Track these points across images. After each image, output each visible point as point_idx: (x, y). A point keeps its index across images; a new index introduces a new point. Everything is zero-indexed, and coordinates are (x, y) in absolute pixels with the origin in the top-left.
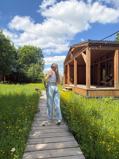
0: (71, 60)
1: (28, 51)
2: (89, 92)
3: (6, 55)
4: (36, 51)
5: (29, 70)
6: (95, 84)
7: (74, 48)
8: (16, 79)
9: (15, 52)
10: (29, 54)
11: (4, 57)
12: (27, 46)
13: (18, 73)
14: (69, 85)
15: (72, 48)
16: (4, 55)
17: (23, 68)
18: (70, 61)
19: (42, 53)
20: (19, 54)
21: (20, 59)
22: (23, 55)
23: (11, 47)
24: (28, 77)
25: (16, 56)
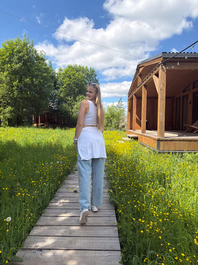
0: (138, 88)
1: (73, 76)
2: (161, 143)
3: (40, 82)
4: (87, 74)
5: (76, 105)
6: (182, 130)
7: (143, 68)
8: (56, 120)
9: (53, 77)
10: (75, 80)
11: (36, 85)
12: (71, 67)
13: (58, 111)
14: (134, 132)
15: (140, 68)
16: (36, 82)
17: (66, 102)
18: (136, 91)
19: (97, 78)
20: (59, 80)
21: (61, 89)
22: (65, 82)
23: (48, 69)
24: (74, 118)
25: (55, 83)
